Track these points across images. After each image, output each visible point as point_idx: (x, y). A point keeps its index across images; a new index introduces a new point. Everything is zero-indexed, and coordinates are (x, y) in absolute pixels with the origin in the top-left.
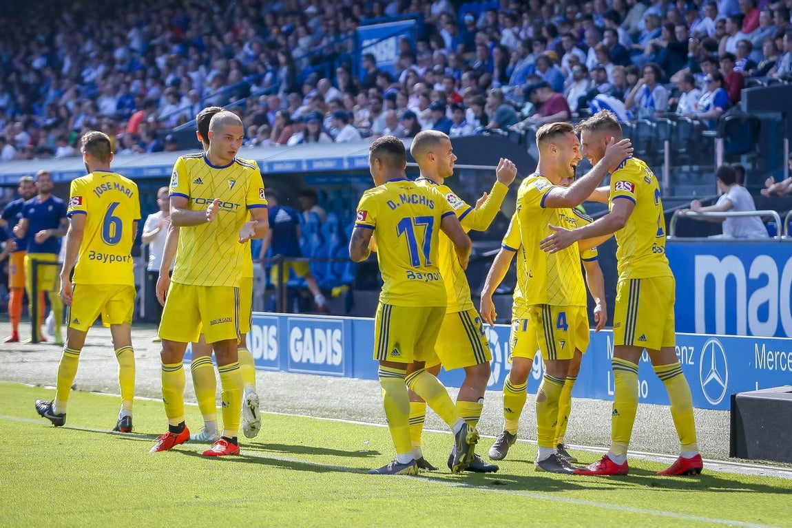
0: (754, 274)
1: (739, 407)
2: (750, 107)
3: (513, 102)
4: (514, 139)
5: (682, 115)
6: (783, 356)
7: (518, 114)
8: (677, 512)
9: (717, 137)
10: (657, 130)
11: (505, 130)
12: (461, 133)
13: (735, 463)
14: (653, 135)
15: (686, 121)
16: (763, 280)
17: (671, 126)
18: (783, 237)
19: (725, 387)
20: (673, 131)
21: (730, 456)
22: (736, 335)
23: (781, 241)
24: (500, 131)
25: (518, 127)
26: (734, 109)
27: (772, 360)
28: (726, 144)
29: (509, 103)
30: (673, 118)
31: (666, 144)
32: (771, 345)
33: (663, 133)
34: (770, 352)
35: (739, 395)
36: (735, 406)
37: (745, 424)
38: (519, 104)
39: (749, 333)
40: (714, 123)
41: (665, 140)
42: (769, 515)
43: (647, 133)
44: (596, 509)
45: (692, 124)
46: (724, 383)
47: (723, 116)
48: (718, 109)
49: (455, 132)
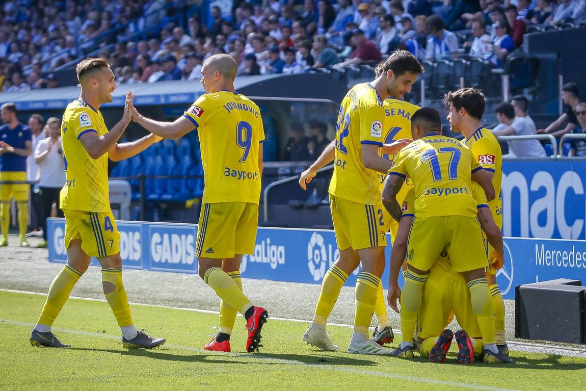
0: (535, 187)
1: (522, 296)
2: (531, 48)
3: (335, 46)
4: (336, 76)
5: (475, 55)
6: (559, 254)
7: (339, 55)
8: (472, 383)
9: (504, 74)
10: (454, 68)
11: (329, 69)
12: (292, 72)
13: (519, 343)
14: (451, 72)
15: (477, 61)
16: (542, 192)
17: (466, 65)
18: (558, 156)
19: (511, 280)
20: (467, 69)
21: (515, 337)
22: (520, 237)
23: (556, 160)
24: (324, 70)
25: (339, 67)
26: (517, 51)
27: (550, 257)
28: (511, 80)
29: (332, 47)
30: (467, 58)
31: (462, 79)
32: (549, 246)
33: (459, 71)
34: (548, 251)
35: (523, 286)
36: (518, 294)
37: (527, 310)
38: (340, 48)
39: (531, 235)
40: (502, 62)
41: (461, 76)
42: (547, 385)
43: (446, 71)
44: (404, 381)
45: (483, 63)
46: (510, 277)
47: (508, 57)
48: (504, 50)
49: (287, 71)
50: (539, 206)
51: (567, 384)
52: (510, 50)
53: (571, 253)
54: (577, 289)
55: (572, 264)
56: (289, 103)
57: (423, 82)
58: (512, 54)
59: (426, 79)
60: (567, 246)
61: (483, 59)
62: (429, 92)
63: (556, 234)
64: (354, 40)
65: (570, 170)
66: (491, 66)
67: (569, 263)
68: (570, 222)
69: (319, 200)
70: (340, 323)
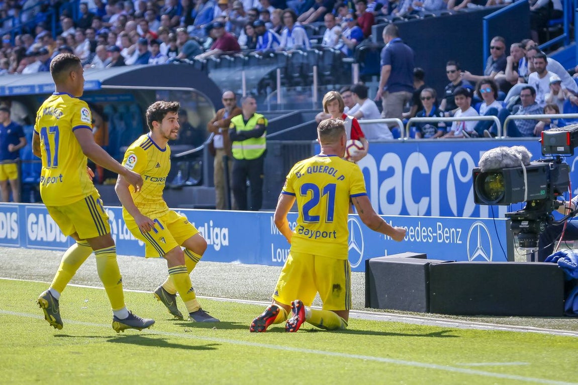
0: (384, 168)
1: (372, 269)
2: (379, 38)
3: (197, 38)
4: (198, 67)
5: (327, 46)
7: (201, 48)
8: (324, 350)
9: (354, 62)
10: (307, 57)
11: (192, 59)
12: (157, 63)
13: (369, 312)
14: (305, 61)
15: (329, 51)
16: (391, 172)
17: (318, 54)
18: (405, 139)
19: (362, 254)
20: (321, 58)
21: (366, 307)
23: (404, 142)
24: (187, 60)
25: (200, 57)
28: (360, 68)
29: (194, 39)
30: (320, 49)
31: (315, 68)
32: (396, 222)
33: (312, 60)
35: (372, 260)
36: (368, 268)
37: (377, 282)
38: (202, 40)
39: (381, 212)
40: (352, 52)
41: (314, 65)
42: (395, 351)
43: (301, 61)
44: (262, 349)
45: (334, 53)
46: (361, 251)
47: (358, 47)
48: (354, 40)
49: (153, 62)
50: (388, 184)
51: (413, 350)
52: (360, 40)
53: (417, 228)
54: (422, 262)
55: (418, 239)
56: (154, 91)
57: (278, 71)
58: (362, 44)
59: (281, 68)
60: (414, 222)
61: (335, 49)
62: (284, 80)
63: (404, 211)
64: (214, 32)
65: (416, 151)
66: (342, 55)
67: (415, 238)
68: (417, 200)
69: (183, 181)
70: (203, 295)
